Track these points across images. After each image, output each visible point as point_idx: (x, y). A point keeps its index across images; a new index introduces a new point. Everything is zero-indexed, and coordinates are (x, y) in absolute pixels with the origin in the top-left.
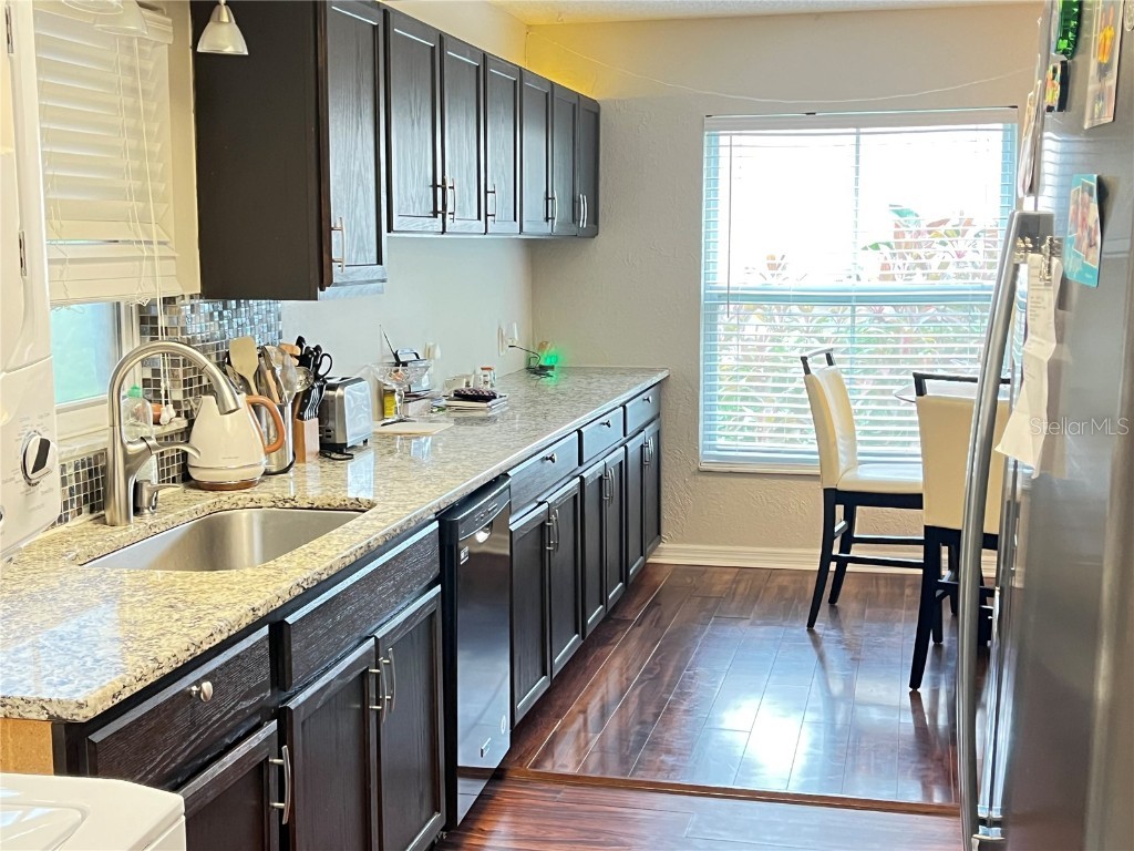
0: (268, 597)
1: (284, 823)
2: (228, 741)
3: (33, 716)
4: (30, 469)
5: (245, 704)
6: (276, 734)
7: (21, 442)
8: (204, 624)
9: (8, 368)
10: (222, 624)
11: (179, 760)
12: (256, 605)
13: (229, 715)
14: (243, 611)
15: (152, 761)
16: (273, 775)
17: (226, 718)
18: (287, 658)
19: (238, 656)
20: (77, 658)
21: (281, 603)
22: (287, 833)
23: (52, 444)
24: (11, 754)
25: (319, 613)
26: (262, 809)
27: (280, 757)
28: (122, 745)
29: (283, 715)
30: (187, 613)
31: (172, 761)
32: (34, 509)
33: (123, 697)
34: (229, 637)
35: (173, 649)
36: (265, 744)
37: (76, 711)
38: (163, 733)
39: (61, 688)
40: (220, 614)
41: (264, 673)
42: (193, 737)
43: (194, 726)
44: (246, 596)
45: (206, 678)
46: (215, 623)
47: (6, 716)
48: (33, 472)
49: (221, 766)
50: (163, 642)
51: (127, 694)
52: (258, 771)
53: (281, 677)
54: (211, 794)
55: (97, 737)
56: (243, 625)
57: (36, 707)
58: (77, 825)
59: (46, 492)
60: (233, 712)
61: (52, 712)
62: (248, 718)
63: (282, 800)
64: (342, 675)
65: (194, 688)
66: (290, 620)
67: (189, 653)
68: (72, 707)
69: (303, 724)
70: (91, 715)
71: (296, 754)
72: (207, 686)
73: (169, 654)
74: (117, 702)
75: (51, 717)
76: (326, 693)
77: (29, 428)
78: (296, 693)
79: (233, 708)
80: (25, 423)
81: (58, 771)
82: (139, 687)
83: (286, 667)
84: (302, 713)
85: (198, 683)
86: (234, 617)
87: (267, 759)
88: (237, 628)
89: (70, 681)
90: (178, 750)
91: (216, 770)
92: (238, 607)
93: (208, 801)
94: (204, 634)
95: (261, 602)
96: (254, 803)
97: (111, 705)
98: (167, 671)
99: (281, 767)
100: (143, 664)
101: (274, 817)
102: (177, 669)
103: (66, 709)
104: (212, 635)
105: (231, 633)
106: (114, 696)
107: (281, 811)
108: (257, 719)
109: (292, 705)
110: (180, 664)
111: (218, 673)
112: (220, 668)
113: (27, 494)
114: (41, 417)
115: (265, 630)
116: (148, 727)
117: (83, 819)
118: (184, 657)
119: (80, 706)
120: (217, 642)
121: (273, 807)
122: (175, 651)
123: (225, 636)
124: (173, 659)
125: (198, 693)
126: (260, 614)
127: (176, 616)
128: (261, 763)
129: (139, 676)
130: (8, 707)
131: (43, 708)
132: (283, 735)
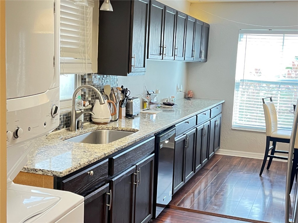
0: (109, 151)
1: (109, 209)
2: (96, 187)
3: (50, 175)
4: (53, 113)
5: (101, 178)
6: (109, 187)
7: (51, 107)
8: (92, 156)
9: (49, 89)
10: (97, 157)
11: (84, 190)
12: (106, 153)
13: (97, 180)
14: (102, 154)
15: (77, 189)
16: (107, 197)
17: (96, 181)
18: (113, 167)
19: (100, 165)
20: (61, 162)
21: (112, 153)
22: (110, 212)
23: (58, 108)
24: (44, 184)
25: (121, 157)
26: (104, 206)
27: (109, 193)
28: (70, 184)
29: (111, 182)
30: (88, 154)
31: (82, 190)
32: (53, 123)
33: (71, 172)
34: (98, 160)
35: (84, 162)
36: (105, 189)
37: (60, 174)
38: (81, 183)
39: (56, 169)
40: (96, 154)
41: (107, 170)
42: (88, 184)
43: (88, 182)
44: (103, 151)
45: (92, 170)
46: (95, 156)
47: (43, 174)
48: (54, 114)
49: (94, 193)
50: (82, 160)
51: (72, 171)
52: (103, 196)
53: (111, 173)
54: (91, 200)
55: (64, 181)
56: (102, 157)
57: (50, 173)
58: (58, 201)
59: (56, 119)
60: (98, 180)
61: (54, 174)
62: (102, 182)
63: (109, 204)
64: (126, 174)
65: (89, 172)
66: (114, 158)
67: (88, 163)
68: (59, 173)
69: (116, 185)
70: (63, 176)
71: (113, 192)
72: (92, 172)
73: (83, 163)
74: (70, 173)
75: (54, 175)
76: (123, 178)
77: (53, 104)
78: (114, 177)
79: (98, 178)
80: (52, 102)
81: (54, 188)
82: (75, 170)
83: (112, 169)
84: (116, 182)
85: (90, 171)
86: (100, 156)
87: (106, 193)
88: (100, 158)
89: (59, 167)
90: (84, 187)
91: (93, 194)
92: (101, 153)
93: (90, 201)
94: (92, 158)
95: (107, 152)
96: (102, 204)
97: (68, 174)
98: (82, 167)
99: (109, 195)
100: (77, 165)
101: (107, 208)
102: (85, 167)
103: (57, 174)
104: (94, 159)
105: (99, 159)
106: (69, 172)
107: (109, 206)
108: (104, 182)
109: (113, 180)
110: (86, 166)
111: (95, 169)
112: (95, 168)
113: (52, 119)
114: (56, 101)
115: (107, 160)
116: (77, 181)
117: (60, 200)
118: (87, 164)
119: (61, 173)
120: (95, 161)
121: (107, 205)
122: (85, 162)
123: (97, 160)
124: (84, 164)
125: (90, 174)
126: (106, 155)
127: (85, 154)
128: (105, 193)
129: (75, 167)
130: (44, 172)
131: (52, 173)
132: (111, 187)
